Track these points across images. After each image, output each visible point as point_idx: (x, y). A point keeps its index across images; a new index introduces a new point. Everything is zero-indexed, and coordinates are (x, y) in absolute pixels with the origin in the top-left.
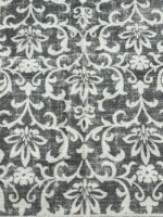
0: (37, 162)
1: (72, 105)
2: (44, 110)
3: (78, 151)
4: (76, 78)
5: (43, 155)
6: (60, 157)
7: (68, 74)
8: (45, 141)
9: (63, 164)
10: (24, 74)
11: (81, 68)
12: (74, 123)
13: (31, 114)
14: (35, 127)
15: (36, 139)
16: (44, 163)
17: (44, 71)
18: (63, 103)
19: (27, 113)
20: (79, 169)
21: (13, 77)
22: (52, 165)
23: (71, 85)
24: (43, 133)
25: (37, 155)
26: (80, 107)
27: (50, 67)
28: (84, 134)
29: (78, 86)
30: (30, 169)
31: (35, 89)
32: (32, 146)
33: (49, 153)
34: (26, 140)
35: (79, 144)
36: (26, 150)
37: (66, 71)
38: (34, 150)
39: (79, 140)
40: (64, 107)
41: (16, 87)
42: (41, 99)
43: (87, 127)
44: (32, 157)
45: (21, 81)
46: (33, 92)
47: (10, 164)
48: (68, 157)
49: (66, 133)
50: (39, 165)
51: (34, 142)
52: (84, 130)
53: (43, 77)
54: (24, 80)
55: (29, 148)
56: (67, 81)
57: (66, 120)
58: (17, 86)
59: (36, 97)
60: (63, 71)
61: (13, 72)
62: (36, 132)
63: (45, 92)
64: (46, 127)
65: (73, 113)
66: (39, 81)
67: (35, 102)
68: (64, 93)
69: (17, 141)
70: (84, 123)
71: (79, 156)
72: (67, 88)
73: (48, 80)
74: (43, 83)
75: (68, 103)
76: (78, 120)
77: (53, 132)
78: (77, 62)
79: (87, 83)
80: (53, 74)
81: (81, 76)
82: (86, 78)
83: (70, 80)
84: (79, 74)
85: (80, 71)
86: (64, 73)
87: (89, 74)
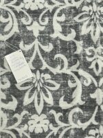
0: (50, 108)
1: (84, 47)
2: (53, 52)
3: (92, 96)
4: (86, 15)
5: (56, 102)
6: (74, 103)
7: (77, 11)
8: (58, 86)
9: (77, 110)
10: (29, 11)
11: (91, 4)
12: (86, 66)
13: (41, 58)
14: (46, 71)
15: (49, 84)
16: (58, 109)
17: (51, 8)
18: (74, 43)
19: (37, 56)
20: (94, 115)
21: (19, 15)
22: (66, 111)
23: (82, 24)
24: (54, 77)
25: (50, 101)
26: (92, 48)
28: (98, 78)
29: (89, 25)
30: (44, 116)
31: (42, 29)
32: (45, 92)
33: (62, 98)
34: (39, 86)
35: (92, 89)
36: (39, 96)
37: (75, 8)
38: (47, 96)
39: (92, 84)
40: (75, 48)
41: (22, 27)
42: (50, 40)
43: (100, 70)
44: (45, 103)
45: (27, 20)
46: (41, 32)
47: (25, 112)
48: (82, 103)
49: (79, 77)
50: (53, 112)
51: (47, 88)
52: (97, 73)
53: (51, 14)
54: (30, 19)
55: (42, 94)
56: (76, 19)
57: (78, 63)
58: (24, 26)
59: (45, 37)
60: (71, 8)
61: (18, 9)
62: (47, 76)
63: (53, 32)
65: (84, 55)
66: (47, 19)
67: (44, 44)
68: (73, 33)
69: (30, 87)
70: (97, 66)
71: (93, 101)
72: (77, 27)
73: (55, 18)
74: (51, 21)
75: (79, 44)
76: (91, 63)
77: (65, 76)
79: (98, 21)
80: (61, 11)
81: (91, 13)
82: (97, 16)
83: (80, 18)
84: (90, 11)
85: (91, 8)
86: (72, 10)
87: (100, 11)
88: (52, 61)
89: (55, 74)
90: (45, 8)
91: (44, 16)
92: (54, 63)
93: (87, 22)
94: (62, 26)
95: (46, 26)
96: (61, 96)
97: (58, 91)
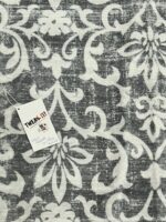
0: (77, 193)
1: (132, 95)
2: (84, 103)
3: (145, 174)
4: (137, 46)
5: (87, 182)
6: (116, 185)
7: (122, 39)
8: (89, 158)
9: (120, 196)
10: (47, 37)
11: (145, 28)
12: (135, 126)
13: (64, 111)
14: (72, 133)
15: (75, 155)
16: (89, 195)
17: (81, 33)
18: (117, 90)
19: (58, 109)
20: (147, 205)
21: (30, 43)
22: (102, 198)
23: (129, 60)
24: (85, 143)
25: (77, 181)
26: (145, 98)
27: (92, 26)
28: (153, 146)
29: (141, 62)
30: (67, 205)
31: (67, 65)
32: (69, 166)
33: (96, 178)
34: (59, 156)
35: (144, 163)
36: (59, 173)
37: (119, 34)
38: (72, 173)
39: (145, 155)
40: (119, 98)
41: (35, 62)
42: (79, 83)
43: (157, 133)
44: (69, 185)
45: (44, 51)
46: (64, 71)
47: (36, 199)
48: (128, 185)
49: (124, 144)
50: (80, 199)
51: (72, 160)
52: (153, 138)
53: (80, 43)
54: (48, 50)
55: (65, 171)
56: (121, 51)
57: (123, 121)
58: (38, 61)
59: (71, 79)
60: (114, 34)
61: (29, 33)
62: (74, 141)
63: (84, 70)
64: (88, 132)
65: (133, 109)
66: (74, 51)
67: (69, 89)
68: (116, 74)
69: (44, 159)
70: (152, 126)
71: (146, 183)
72: (121, 64)
73: (88, 49)
74: (81, 54)
75: (125, 91)
76: (143, 121)
77: (101, 142)
78: (137, 19)
79: (155, 56)
80: (97, 38)
81: (145, 43)
82: (155, 48)
83: (127, 50)
84: (143, 40)
85: (144, 34)
86: (115, 37)
87: (158, 40)
88: (81, 116)
89: (86, 138)
90: (71, 33)
91: (69, 46)
92: (84, 121)
93: (138, 57)
94: (99, 63)
95: (73, 62)
96: (94, 174)
97: (89, 165)
